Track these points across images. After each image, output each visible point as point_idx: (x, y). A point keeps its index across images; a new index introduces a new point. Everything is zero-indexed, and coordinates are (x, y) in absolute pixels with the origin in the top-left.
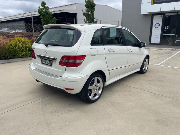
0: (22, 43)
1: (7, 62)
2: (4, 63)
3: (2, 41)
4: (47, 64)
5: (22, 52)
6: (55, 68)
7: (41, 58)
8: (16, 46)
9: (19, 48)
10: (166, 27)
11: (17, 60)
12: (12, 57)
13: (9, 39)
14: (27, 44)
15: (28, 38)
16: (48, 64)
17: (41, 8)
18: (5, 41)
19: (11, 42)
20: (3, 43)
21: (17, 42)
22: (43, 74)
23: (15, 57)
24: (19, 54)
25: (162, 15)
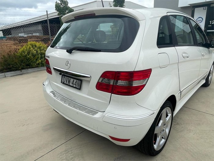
0: (36, 48)
1: (19, 74)
2: (16, 75)
3: (13, 47)
4: (72, 85)
5: (36, 60)
6: (88, 95)
7: (60, 74)
8: (29, 53)
9: (33, 56)
10: (211, 22)
11: (31, 71)
12: (25, 67)
13: (21, 44)
14: (42, 50)
15: (44, 42)
16: (74, 86)
17: (59, 3)
18: (17, 46)
19: (23, 48)
20: (14, 49)
21: (30, 48)
22: (66, 104)
23: (29, 67)
24: (33, 63)
25: (207, 7)
